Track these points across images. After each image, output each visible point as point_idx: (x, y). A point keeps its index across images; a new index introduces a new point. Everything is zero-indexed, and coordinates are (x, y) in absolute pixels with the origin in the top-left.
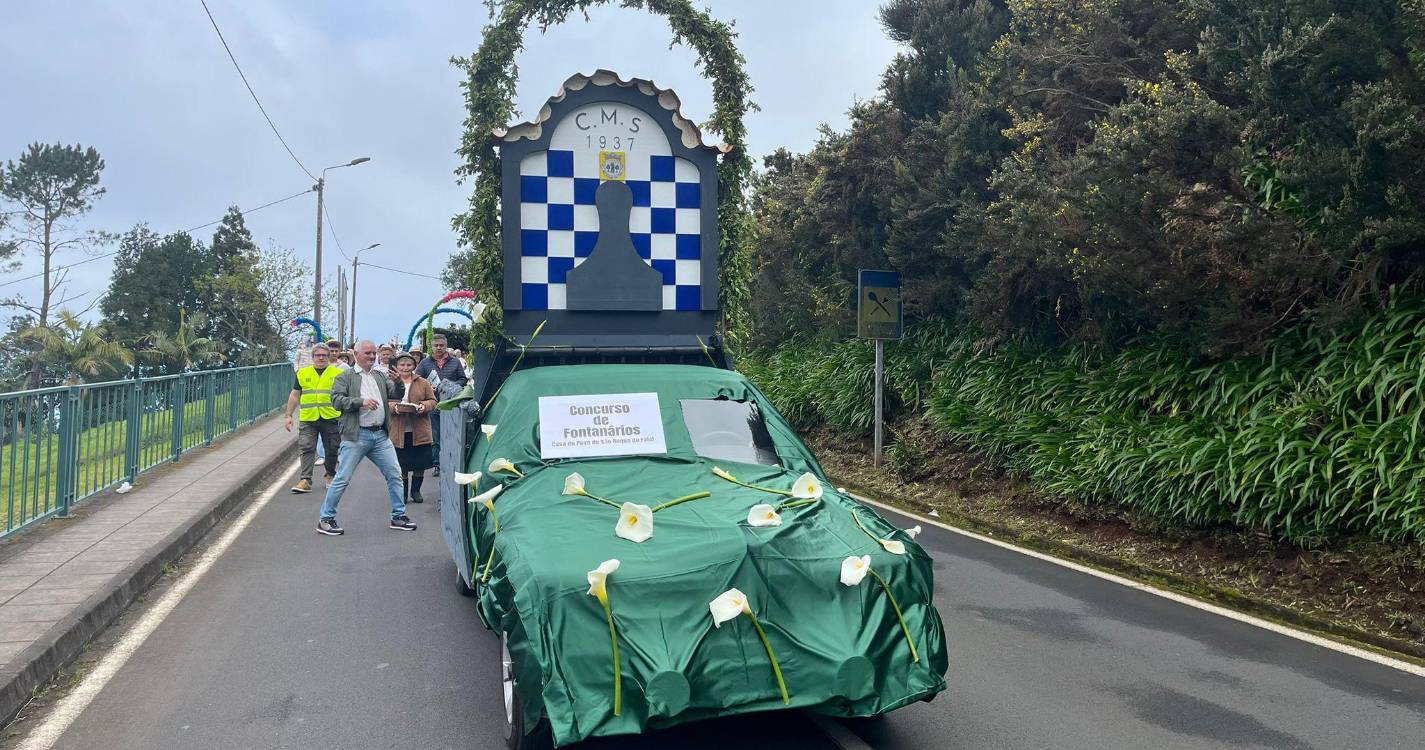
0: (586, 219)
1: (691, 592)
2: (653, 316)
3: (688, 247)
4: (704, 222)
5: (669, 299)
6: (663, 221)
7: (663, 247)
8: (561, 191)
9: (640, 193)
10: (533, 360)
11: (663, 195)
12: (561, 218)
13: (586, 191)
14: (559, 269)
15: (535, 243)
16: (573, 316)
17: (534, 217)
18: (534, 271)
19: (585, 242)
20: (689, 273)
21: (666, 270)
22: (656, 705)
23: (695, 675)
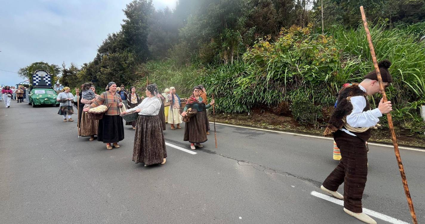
0: (40, 79)
1: (44, 99)
2: (46, 86)
3: (49, 81)
4: (51, 79)
5: (47, 84)
6: (47, 79)
7: (47, 81)
8: (37, 77)
9: (45, 77)
10: (35, 88)
11: (47, 77)
12: (37, 79)
13: (39, 77)
14: (37, 82)
15: (35, 80)
16: (38, 85)
17: (34, 78)
18: (35, 82)
19: (39, 80)
20: (49, 83)
21: (47, 83)
22: (41, 103)
23: (44, 102)
